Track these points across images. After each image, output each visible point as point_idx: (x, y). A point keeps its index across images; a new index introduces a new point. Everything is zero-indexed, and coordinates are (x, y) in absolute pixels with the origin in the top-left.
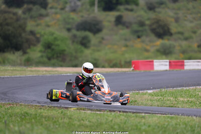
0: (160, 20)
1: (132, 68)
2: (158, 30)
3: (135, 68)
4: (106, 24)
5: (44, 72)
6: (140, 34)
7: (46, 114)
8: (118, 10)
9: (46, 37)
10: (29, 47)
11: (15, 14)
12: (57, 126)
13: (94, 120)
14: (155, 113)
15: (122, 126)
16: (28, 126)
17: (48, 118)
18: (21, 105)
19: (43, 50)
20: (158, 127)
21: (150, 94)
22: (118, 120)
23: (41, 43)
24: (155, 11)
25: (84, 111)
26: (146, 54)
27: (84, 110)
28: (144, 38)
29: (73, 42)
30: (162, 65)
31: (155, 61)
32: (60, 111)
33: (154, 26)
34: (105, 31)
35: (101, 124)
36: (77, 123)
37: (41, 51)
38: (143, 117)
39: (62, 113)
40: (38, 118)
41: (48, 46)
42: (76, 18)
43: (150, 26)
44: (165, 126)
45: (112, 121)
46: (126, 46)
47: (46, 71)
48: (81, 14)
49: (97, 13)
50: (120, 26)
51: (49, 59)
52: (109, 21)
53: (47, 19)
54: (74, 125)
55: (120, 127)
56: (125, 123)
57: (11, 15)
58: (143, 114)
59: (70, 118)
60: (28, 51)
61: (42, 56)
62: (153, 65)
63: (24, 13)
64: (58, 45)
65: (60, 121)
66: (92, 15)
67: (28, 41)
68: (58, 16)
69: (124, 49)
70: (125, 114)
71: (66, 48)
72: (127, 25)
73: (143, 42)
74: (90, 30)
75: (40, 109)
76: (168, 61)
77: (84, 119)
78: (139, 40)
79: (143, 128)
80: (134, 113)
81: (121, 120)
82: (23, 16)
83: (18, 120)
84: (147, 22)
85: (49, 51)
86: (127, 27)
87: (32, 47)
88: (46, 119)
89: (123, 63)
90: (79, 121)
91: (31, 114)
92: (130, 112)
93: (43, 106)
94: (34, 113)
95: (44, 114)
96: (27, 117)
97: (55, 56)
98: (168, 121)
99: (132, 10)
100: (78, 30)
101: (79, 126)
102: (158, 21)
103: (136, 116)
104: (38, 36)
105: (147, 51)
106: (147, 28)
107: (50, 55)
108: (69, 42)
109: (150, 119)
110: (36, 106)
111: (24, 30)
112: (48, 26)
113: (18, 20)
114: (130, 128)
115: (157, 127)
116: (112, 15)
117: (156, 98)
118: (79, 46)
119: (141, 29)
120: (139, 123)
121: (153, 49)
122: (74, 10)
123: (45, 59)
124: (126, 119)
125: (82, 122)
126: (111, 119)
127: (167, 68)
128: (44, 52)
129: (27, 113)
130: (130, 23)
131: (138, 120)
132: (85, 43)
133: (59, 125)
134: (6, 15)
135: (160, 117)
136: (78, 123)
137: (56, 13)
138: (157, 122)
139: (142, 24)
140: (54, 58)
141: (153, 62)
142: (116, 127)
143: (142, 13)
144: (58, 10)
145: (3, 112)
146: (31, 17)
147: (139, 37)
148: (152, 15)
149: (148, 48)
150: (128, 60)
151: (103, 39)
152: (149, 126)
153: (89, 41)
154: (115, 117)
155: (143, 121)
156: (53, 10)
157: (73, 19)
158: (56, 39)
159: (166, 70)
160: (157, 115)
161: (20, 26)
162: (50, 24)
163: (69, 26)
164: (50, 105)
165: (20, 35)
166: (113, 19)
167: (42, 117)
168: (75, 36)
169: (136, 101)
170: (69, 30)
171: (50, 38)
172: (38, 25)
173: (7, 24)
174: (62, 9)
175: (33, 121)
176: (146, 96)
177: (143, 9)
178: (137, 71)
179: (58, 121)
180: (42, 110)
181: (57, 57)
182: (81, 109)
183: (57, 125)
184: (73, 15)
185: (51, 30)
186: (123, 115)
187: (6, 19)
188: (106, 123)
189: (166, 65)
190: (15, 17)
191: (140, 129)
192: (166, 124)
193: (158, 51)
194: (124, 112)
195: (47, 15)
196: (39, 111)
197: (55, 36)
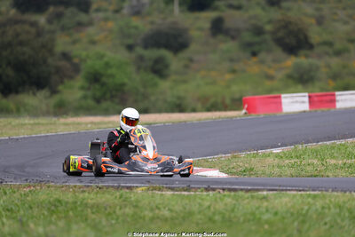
0: (290, 23)
1: (244, 111)
2: (287, 41)
3: (250, 110)
4: (194, 33)
5: (89, 126)
6: (256, 48)
7: (93, 201)
8: (216, 9)
9: (89, 62)
10: (62, 82)
11: (34, 24)
12: (113, 222)
13: (177, 208)
14: (286, 190)
15: (227, 216)
16: (61, 224)
17: (97, 208)
18: (49, 187)
19: (86, 85)
20: (292, 214)
21: (277, 155)
22: (220, 206)
23: (83, 73)
24: (280, 8)
25: (160, 192)
26: (268, 84)
27: (160, 190)
28: (263, 55)
29: (139, 68)
30: (297, 102)
31: (283, 96)
32: (118, 194)
33: (280, 34)
34: (193, 47)
35: (191, 214)
36: (148, 214)
37: (82, 88)
38: (265, 198)
39: (121, 197)
40: (79, 209)
41: (95, 78)
42: (142, 26)
43: (273, 33)
44: (304, 212)
45: (209, 207)
46: (234, 71)
47: (92, 123)
48: (149, 19)
49: (178, 16)
50: (220, 37)
51: (98, 101)
52: (200, 29)
53: (91, 30)
54: (144, 218)
55: (223, 217)
56: (233, 210)
57: (27, 27)
58: (265, 193)
59: (136, 206)
60: (60, 87)
61: (85, 97)
62: (280, 103)
63: (50, 21)
64: (112, 76)
65: (119, 212)
66: (170, 20)
67: (58, 70)
68: (110, 24)
69: (228, 76)
70: (233, 193)
71: (126, 80)
72: (232, 34)
73: (262, 62)
74: (167, 46)
75: (83, 192)
76: (307, 94)
77: (160, 206)
78: (255, 59)
79: (266, 217)
80: (247, 191)
81: (226, 205)
82: (47, 27)
83: (43, 214)
84: (268, 28)
85: (97, 86)
86: (233, 38)
87: (66, 81)
88: (94, 210)
89: (228, 101)
90: (152, 210)
91: (67, 203)
92: (242, 190)
93: (88, 186)
94: (71, 200)
95: (89, 201)
96: (60, 208)
97: (108, 95)
98: (309, 203)
99: (239, 8)
100: (146, 47)
101: (152, 219)
102: (286, 25)
103: (252, 197)
104: (76, 60)
105: (270, 78)
106: (268, 37)
107: (98, 94)
108: (131, 69)
109: (277, 201)
110: (75, 187)
111: (51, 51)
112: (93, 42)
113: (39, 34)
114: (242, 219)
115: (289, 215)
116: (205, 18)
117: (287, 161)
118: (151, 76)
119: (257, 39)
120: (258, 208)
121: (280, 75)
122: (137, 13)
123: (91, 102)
124: (234, 202)
125: (157, 211)
126: (207, 204)
127: (306, 107)
128: (89, 89)
129: (59, 201)
130: (238, 31)
131: (255, 203)
132: (159, 69)
133: (117, 219)
134: (18, 28)
135: (294, 196)
136: (151, 215)
137: (106, 19)
138: (289, 205)
139: (258, 31)
140: (106, 100)
141: (280, 97)
142: (217, 217)
143: (258, 11)
144: (109, 14)
145: (16, 202)
146: (63, 28)
147: (254, 54)
148: (275, 14)
149: (271, 72)
150: (237, 96)
151: (191, 60)
152: (276, 214)
153: (167, 66)
154: (216, 200)
155: (265, 204)
156: (101, 15)
157: (136, 28)
158: (107, 65)
159: (305, 112)
160: (288, 192)
161: (43, 46)
162: (96, 38)
163: (130, 41)
164: (100, 185)
165: (45, 62)
166: (207, 25)
167: (86, 205)
168: (141, 58)
169: (252, 169)
170: (130, 48)
171: (98, 65)
172: (74, 42)
173: (21, 44)
174: (117, 11)
175: (71, 213)
176: (270, 160)
177: (258, 4)
178: (253, 116)
179: (115, 212)
180: (86, 194)
181: (112, 97)
182: (154, 189)
183: (112, 219)
184: (136, 21)
185: (98, 49)
186: (229, 196)
187: (18, 35)
188: (199, 213)
189: (303, 102)
190: (33, 30)
191: (260, 219)
192: (306, 208)
193: (290, 77)
194: (230, 190)
195: (90, 23)
196: (81, 196)
197: (106, 59)
